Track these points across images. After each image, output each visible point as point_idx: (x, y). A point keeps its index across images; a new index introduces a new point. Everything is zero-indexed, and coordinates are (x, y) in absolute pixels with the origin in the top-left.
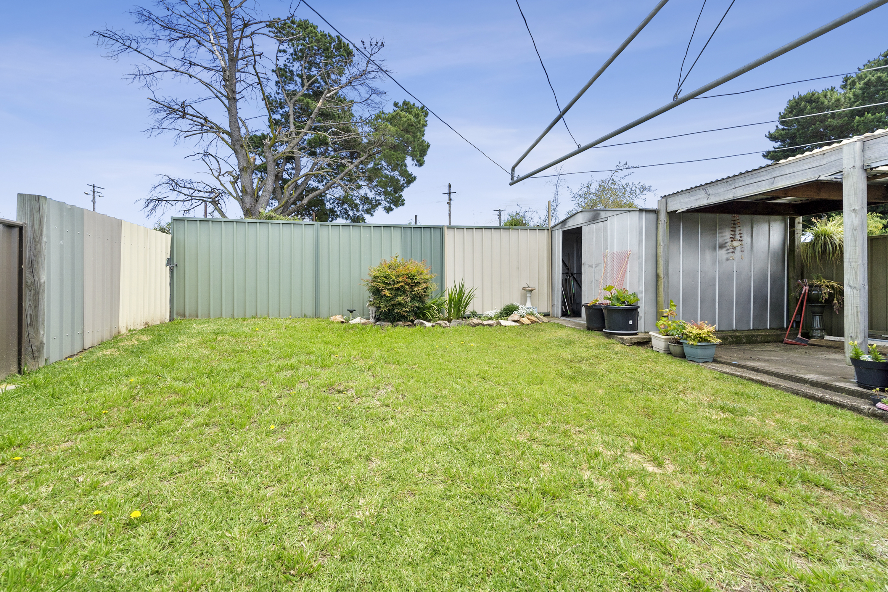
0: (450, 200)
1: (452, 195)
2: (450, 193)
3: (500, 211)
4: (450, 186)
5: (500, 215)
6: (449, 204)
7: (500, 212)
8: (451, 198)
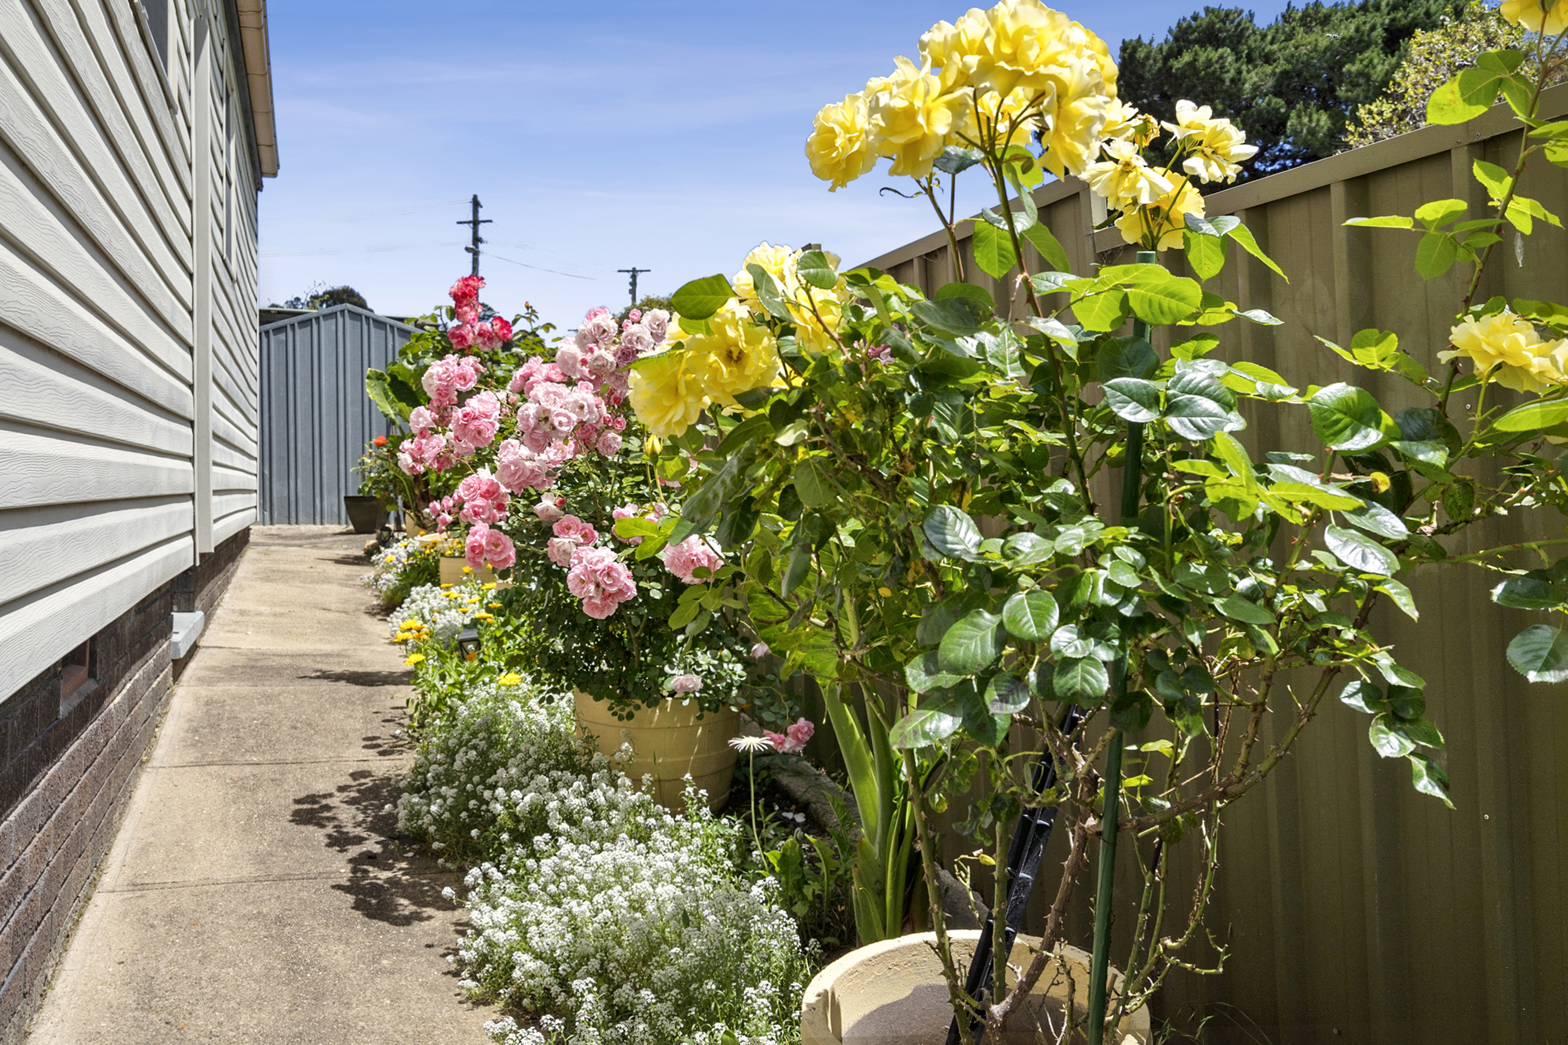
0: (477, 240)
1: (481, 227)
2: (476, 223)
3: (634, 273)
4: (476, 204)
5: (634, 284)
6: (475, 253)
7: (634, 277)
8: (481, 234)
